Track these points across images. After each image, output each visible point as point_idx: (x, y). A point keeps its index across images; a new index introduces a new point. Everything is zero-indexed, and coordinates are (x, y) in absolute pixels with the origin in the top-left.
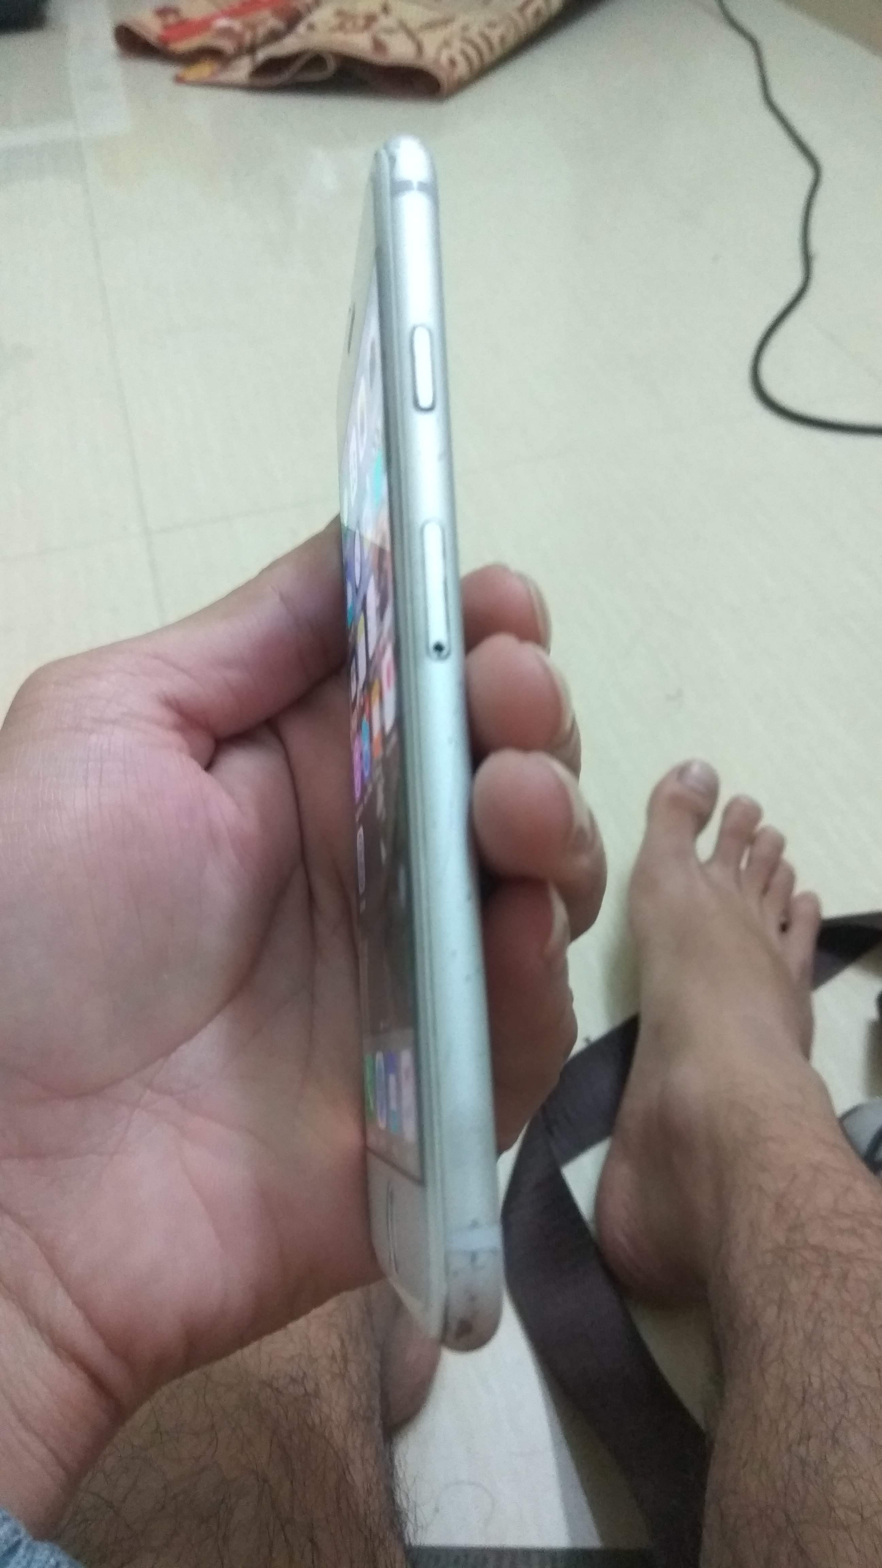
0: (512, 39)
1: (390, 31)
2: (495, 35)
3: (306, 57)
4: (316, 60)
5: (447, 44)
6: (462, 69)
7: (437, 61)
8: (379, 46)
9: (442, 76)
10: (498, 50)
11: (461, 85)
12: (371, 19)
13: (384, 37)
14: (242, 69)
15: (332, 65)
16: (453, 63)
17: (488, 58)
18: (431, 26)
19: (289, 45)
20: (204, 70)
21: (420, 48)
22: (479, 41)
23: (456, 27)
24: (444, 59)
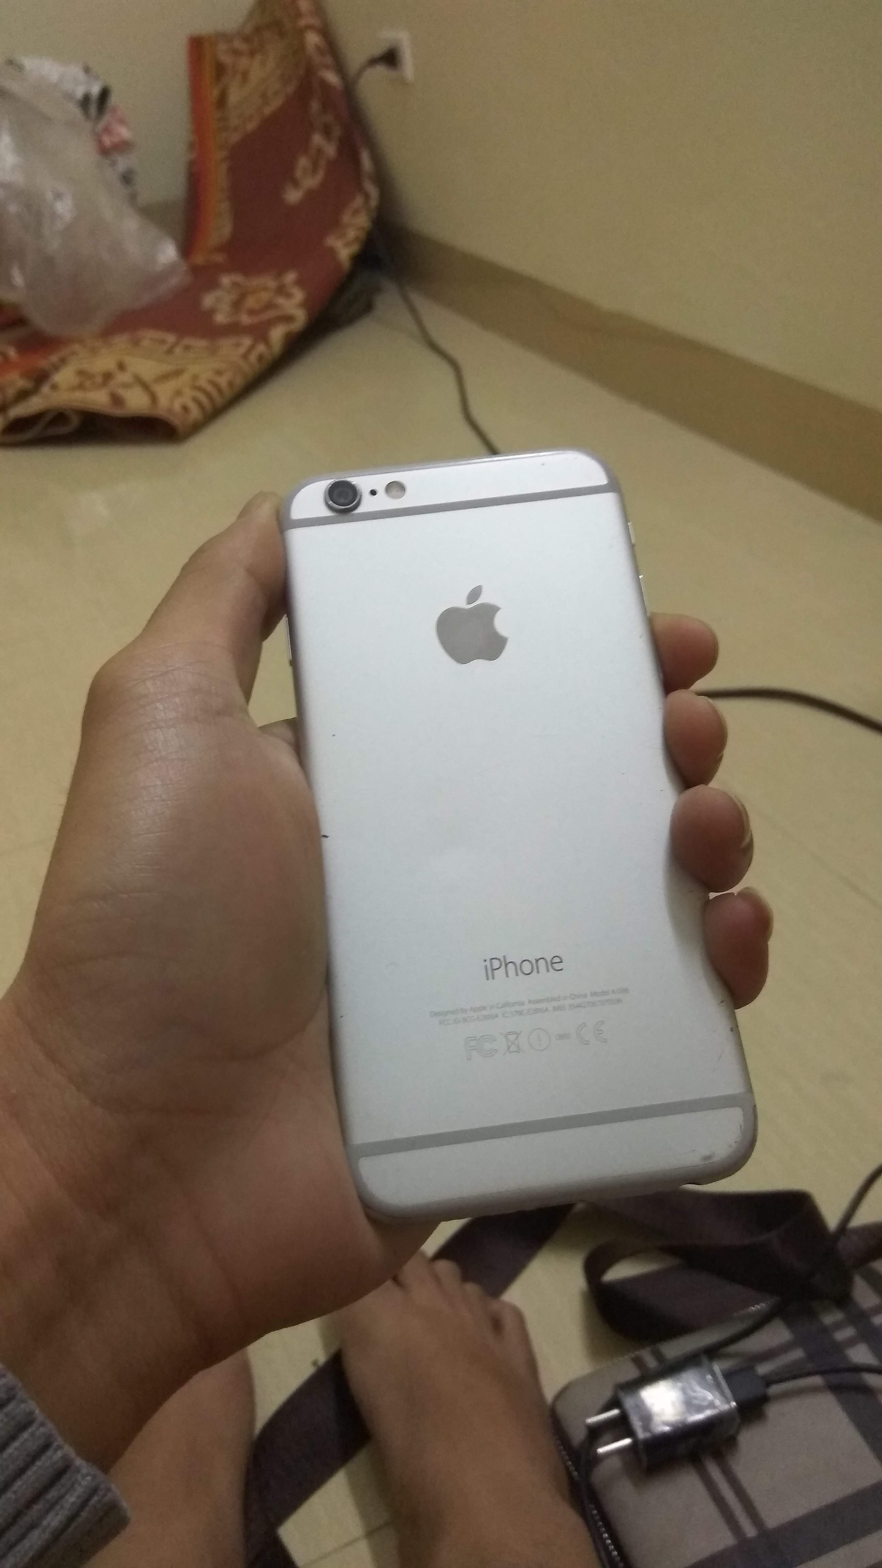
0: (239, 382)
1: (126, 386)
2: (223, 381)
3: (47, 418)
4: (59, 417)
5: (178, 393)
6: (195, 413)
7: (170, 411)
8: (117, 400)
9: (176, 421)
10: (228, 394)
11: (196, 428)
12: (108, 377)
13: (121, 392)
15: (75, 421)
16: (185, 409)
17: (219, 400)
18: (165, 377)
19: (36, 404)
21: (154, 398)
22: (209, 388)
23: (186, 378)
24: (177, 406)
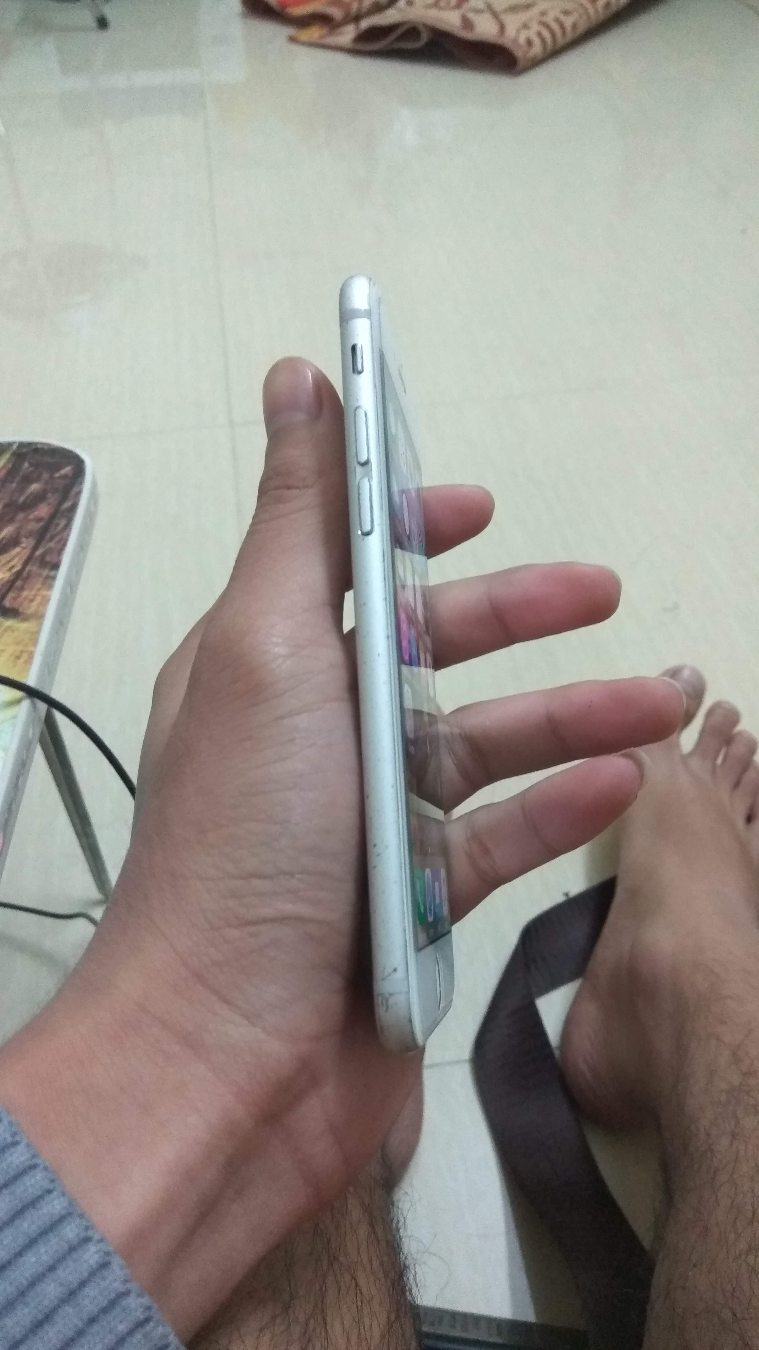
0: (583, 27)
1: (478, 11)
2: (568, 21)
3: (404, 28)
4: (412, 31)
5: (525, 26)
6: (537, 49)
7: (515, 40)
8: (467, 23)
9: (519, 53)
10: (570, 35)
11: (535, 63)
12: (462, 0)
13: (471, 16)
14: (347, 35)
15: (425, 37)
16: (529, 42)
17: (561, 41)
18: (514, 9)
19: (390, 17)
20: (314, 33)
21: (502, 28)
22: (555, 27)
23: (536, 11)
24: (522, 39)
